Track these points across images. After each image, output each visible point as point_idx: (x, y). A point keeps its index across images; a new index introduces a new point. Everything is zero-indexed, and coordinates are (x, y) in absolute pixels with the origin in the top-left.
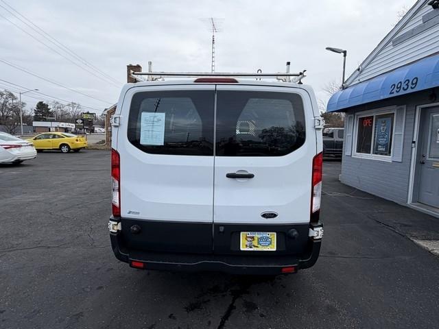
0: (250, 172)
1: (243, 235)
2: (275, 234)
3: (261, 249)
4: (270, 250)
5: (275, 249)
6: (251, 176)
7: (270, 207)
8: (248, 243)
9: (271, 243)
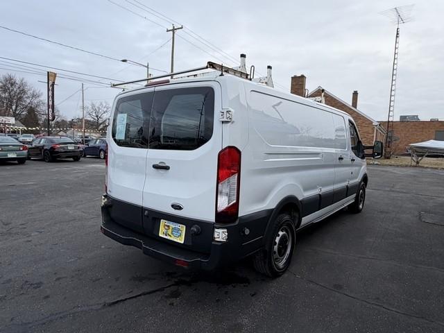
0: (167, 165)
1: (163, 222)
2: (185, 227)
3: (172, 238)
4: (179, 241)
5: (182, 242)
6: (167, 168)
7: (177, 198)
8: (164, 231)
9: (180, 235)
